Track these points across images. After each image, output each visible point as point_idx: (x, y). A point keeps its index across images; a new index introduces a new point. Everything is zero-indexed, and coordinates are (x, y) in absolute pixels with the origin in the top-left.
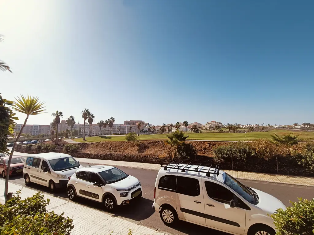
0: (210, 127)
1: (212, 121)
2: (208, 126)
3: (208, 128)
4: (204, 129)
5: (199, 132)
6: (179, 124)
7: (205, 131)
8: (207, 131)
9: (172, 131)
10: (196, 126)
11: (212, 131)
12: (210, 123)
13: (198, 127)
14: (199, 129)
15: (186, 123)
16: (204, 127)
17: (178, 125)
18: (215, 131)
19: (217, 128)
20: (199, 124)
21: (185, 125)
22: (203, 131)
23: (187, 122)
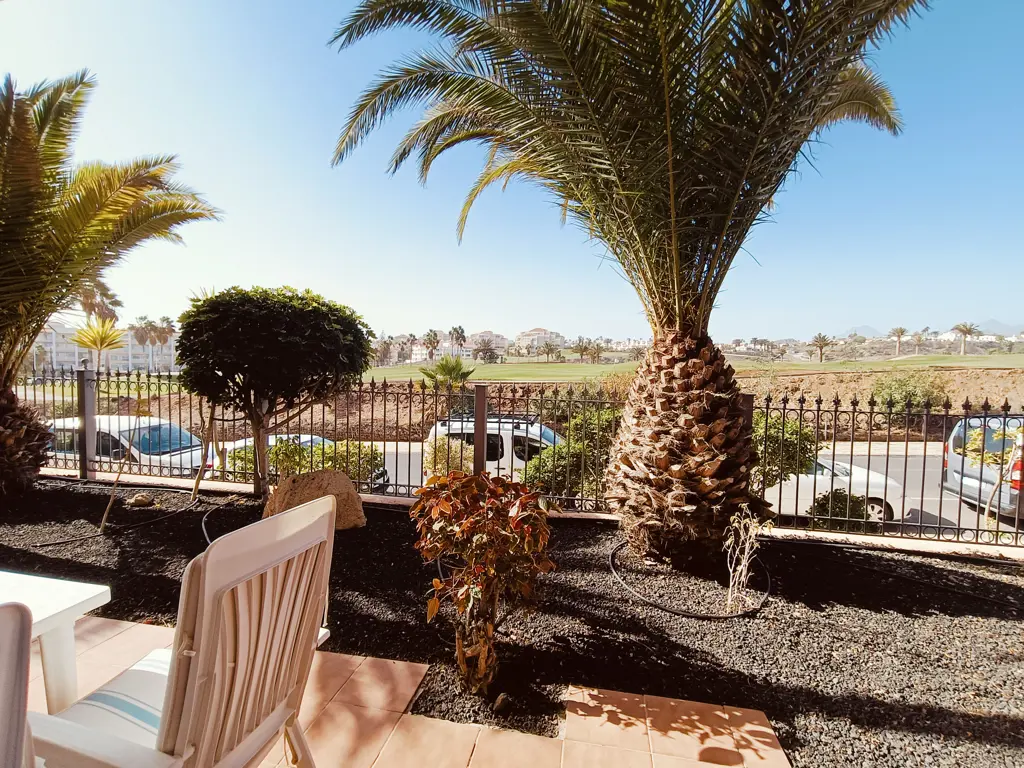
0: (529, 348)
1: (534, 330)
2: (525, 343)
3: (524, 351)
4: (513, 351)
5: (499, 361)
6: (435, 334)
7: (515, 359)
8: (521, 359)
9: (413, 357)
10: (489, 341)
11: (535, 359)
12: (529, 335)
13: (493, 346)
14: (499, 352)
15: (459, 335)
16: (512, 345)
17: (432, 341)
18: (544, 358)
19: (550, 349)
20: (498, 336)
21: (457, 339)
22: (510, 359)
23: (463, 331)
